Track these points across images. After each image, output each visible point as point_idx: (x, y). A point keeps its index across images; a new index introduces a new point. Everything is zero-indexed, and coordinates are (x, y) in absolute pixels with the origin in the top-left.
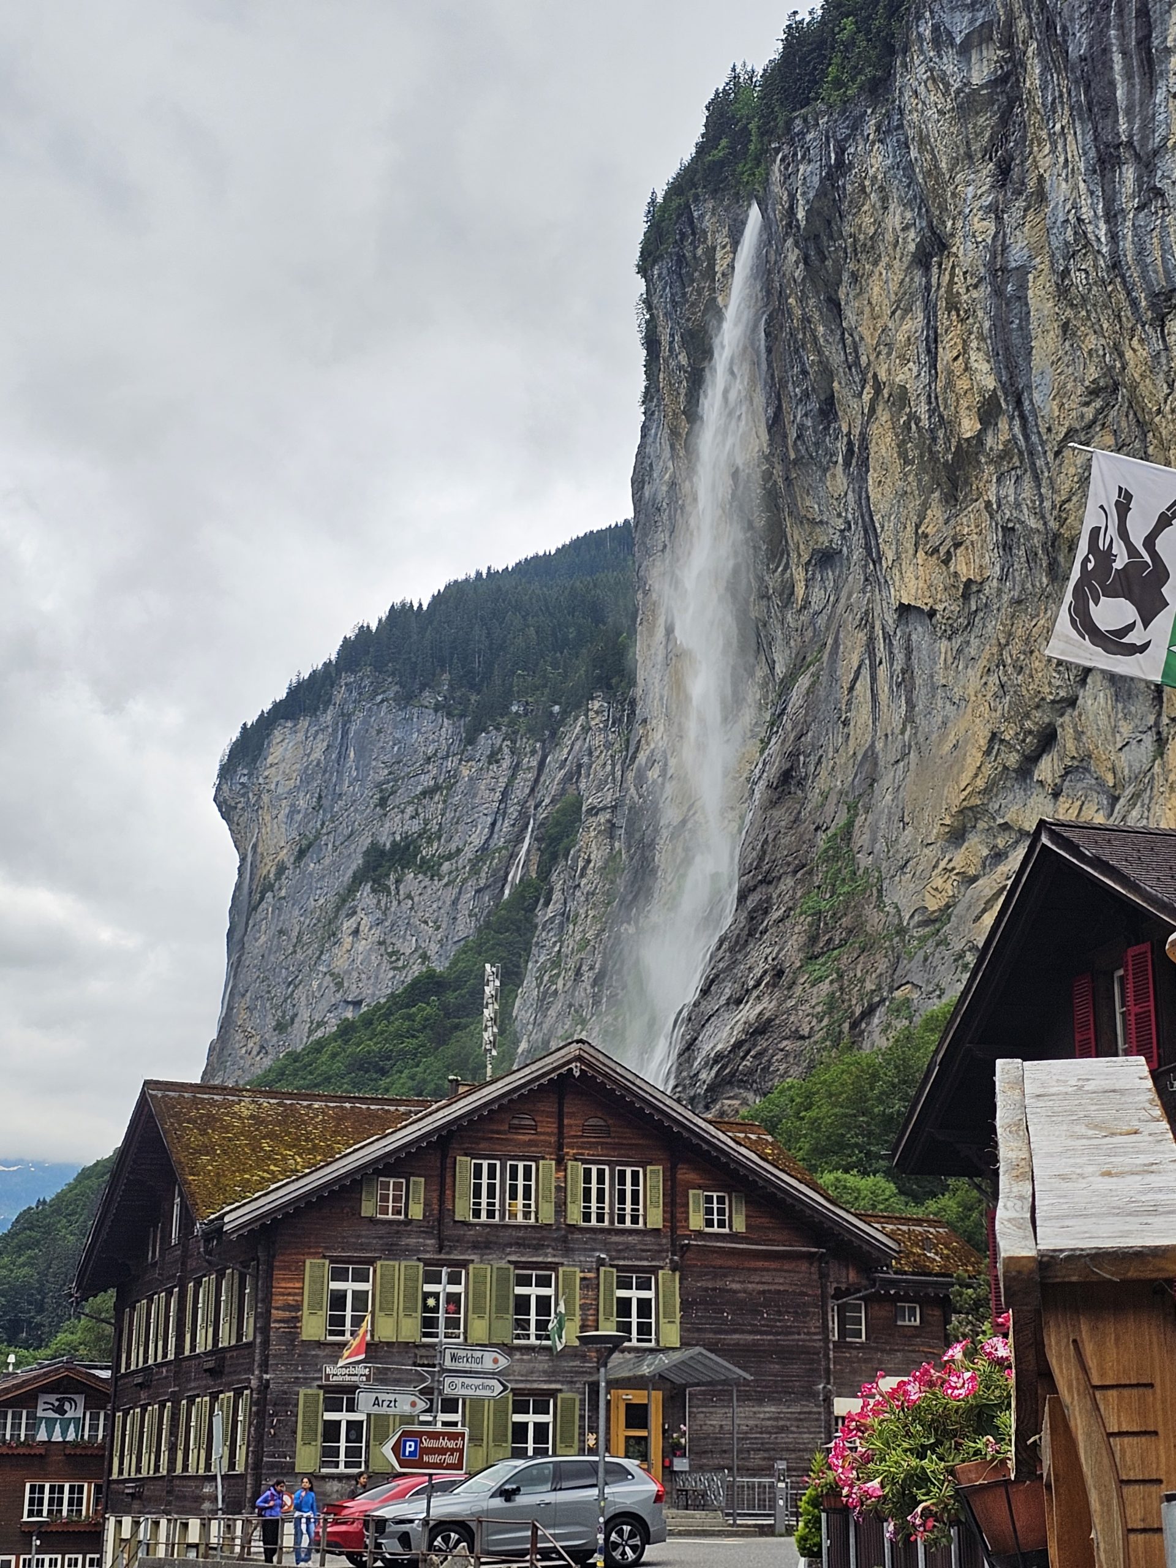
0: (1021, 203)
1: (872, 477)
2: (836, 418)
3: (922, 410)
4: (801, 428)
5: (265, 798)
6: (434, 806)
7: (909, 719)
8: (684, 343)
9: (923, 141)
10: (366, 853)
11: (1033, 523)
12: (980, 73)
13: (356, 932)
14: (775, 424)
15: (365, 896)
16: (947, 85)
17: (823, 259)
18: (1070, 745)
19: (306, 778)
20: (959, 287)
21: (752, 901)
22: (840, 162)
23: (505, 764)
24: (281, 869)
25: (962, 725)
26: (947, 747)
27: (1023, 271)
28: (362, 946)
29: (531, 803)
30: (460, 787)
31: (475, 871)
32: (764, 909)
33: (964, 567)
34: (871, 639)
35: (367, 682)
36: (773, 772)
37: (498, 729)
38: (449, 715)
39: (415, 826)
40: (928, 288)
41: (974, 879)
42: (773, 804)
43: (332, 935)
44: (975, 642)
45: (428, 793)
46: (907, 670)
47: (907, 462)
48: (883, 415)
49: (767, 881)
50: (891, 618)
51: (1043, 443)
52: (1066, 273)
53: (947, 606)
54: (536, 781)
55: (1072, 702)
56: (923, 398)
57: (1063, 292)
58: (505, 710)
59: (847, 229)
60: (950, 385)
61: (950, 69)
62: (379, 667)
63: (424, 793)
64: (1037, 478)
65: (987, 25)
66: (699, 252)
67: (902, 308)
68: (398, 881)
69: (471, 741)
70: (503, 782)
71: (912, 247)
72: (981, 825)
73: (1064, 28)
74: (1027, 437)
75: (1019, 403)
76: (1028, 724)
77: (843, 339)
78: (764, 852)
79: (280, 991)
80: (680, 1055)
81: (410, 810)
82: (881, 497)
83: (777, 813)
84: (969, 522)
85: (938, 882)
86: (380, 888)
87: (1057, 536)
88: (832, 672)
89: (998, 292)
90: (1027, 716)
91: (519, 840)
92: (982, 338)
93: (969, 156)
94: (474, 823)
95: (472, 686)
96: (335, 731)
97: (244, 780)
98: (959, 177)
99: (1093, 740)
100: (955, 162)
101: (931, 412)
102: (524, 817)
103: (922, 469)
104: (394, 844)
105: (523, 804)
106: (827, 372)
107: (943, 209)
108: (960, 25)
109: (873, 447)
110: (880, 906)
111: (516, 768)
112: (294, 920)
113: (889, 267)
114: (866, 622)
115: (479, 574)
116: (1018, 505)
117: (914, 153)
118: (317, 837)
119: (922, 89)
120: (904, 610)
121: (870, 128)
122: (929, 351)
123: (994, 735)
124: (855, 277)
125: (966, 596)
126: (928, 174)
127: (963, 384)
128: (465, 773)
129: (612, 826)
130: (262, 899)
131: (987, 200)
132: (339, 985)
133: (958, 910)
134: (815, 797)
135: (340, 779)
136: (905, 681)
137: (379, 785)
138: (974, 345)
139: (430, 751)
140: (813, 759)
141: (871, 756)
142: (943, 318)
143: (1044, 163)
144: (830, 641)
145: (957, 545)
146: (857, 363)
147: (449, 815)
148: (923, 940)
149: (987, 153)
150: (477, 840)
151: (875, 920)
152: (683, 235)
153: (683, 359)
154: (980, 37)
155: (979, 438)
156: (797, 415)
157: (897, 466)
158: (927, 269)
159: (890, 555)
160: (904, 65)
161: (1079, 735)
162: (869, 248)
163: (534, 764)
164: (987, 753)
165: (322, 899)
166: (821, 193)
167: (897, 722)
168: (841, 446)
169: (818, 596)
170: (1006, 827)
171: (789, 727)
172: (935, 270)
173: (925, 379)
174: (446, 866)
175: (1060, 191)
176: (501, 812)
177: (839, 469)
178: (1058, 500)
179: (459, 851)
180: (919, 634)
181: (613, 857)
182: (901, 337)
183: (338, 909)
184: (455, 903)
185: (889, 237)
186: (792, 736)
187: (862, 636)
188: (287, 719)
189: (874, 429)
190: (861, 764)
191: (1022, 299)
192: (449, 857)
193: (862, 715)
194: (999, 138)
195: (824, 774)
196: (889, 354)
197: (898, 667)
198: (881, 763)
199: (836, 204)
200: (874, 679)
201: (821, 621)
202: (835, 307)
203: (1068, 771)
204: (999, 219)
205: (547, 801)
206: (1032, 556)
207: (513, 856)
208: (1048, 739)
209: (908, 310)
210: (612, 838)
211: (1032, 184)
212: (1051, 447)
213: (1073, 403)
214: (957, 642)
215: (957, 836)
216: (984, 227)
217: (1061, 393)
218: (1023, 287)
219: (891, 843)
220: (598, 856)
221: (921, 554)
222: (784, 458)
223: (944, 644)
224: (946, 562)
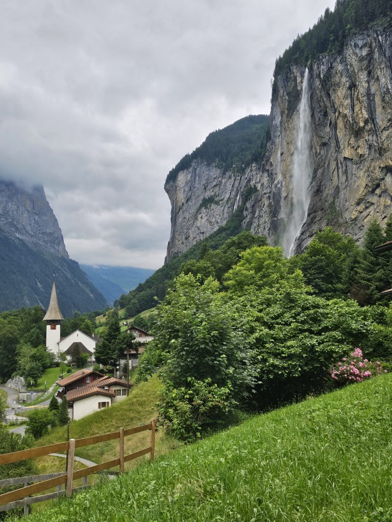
0: (373, 81)
1: (338, 131)
2: (327, 116)
3: (350, 119)
4: (319, 118)
5: (178, 188)
6: (217, 189)
7: (347, 180)
8: (287, 94)
9: (351, 65)
10: (203, 200)
11: (376, 144)
12: (364, 52)
13: (202, 217)
14: (313, 116)
15: (203, 210)
16: (357, 55)
17: (326, 85)
18: (383, 187)
19: (187, 183)
20: (360, 96)
21: (312, 216)
22: (331, 67)
23: (233, 179)
24: (183, 204)
25: (359, 182)
26: (356, 186)
27: (374, 95)
28: (203, 221)
29: (239, 188)
30: (223, 184)
31: (227, 203)
32: (315, 217)
33: (360, 151)
34: (337, 163)
35: (199, 161)
36: (315, 189)
37: (230, 171)
38: (219, 168)
39: (213, 194)
40: (351, 94)
41: (362, 212)
42: (315, 196)
43: (196, 218)
44: (362, 166)
45: (215, 186)
46: (346, 170)
47: (346, 128)
48: (340, 119)
49: (315, 212)
50: (342, 160)
51: (378, 129)
52: (384, 97)
53: (356, 158)
54: (240, 182)
55: (383, 179)
56: (351, 117)
57: (383, 100)
58: (232, 167)
59: (333, 80)
60: (357, 115)
61: (358, 52)
62: (202, 158)
63: (214, 186)
64: (377, 136)
65: (366, 43)
66: (292, 76)
67: (345, 98)
68: (210, 206)
69: (224, 174)
70: (232, 183)
71: (348, 86)
72: (363, 202)
73: (385, 49)
74: (375, 128)
75: (373, 121)
76: (374, 183)
77: (330, 101)
78: (314, 206)
79: (185, 231)
80: (297, 247)
81: (211, 190)
82: (340, 134)
83: (316, 198)
84: (361, 142)
85: (354, 213)
86: (206, 208)
87: (381, 148)
88: (328, 169)
89: (369, 98)
90: (374, 181)
91: (237, 196)
92: (365, 107)
93: (362, 69)
94: (226, 193)
95: (223, 161)
96: (193, 173)
97: (172, 184)
98: (360, 74)
99: (388, 186)
100: (358, 71)
101: (353, 120)
102: (238, 191)
103: (350, 131)
104: (209, 198)
105: (237, 188)
106: (326, 107)
107: (355, 79)
108: (360, 43)
109: (338, 125)
110: (342, 218)
111: (235, 180)
112: (187, 215)
113: (342, 89)
114: (336, 159)
115: (216, 131)
116: (373, 141)
117: (349, 67)
118: (191, 197)
119: (351, 55)
120: (345, 158)
121: (338, 60)
122: (352, 107)
123: (367, 185)
124: (334, 90)
125: (360, 157)
126: (352, 72)
127: (360, 116)
128: (223, 181)
129: (269, 197)
130: (179, 211)
131: (366, 79)
132: (199, 229)
133: (359, 218)
134: (325, 195)
135: (195, 184)
136: (346, 172)
137: (204, 185)
138: (363, 108)
139: (215, 176)
140: (324, 187)
141: (338, 187)
142: (356, 102)
143: (379, 73)
144: (327, 163)
145: (359, 147)
146: (334, 106)
147: (221, 191)
148: (351, 224)
149: (366, 69)
150: (227, 196)
151: (341, 221)
152: (288, 72)
153: (287, 98)
154: (365, 45)
155: (364, 127)
156: (318, 115)
157: (344, 129)
158: (351, 90)
159: (342, 147)
160: (346, 48)
161: (385, 185)
162: (338, 85)
163: (239, 178)
164: (365, 188)
165: (193, 210)
166: (327, 73)
167: (344, 180)
168: (329, 122)
169: (322, 152)
170: (368, 202)
171: (318, 180)
172: (353, 91)
173: (351, 113)
174: (221, 202)
175: (383, 80)
176: (232, 190)
177: (328, 127)
178: (382, 141)
179: (223, 199)
180: (349, 163)
181: (270, 203)
182: (345, 104)
183: (197, 213)
184: (223, 210)
185: (342, 83)
186: (319, 182)
187: (335, 163)
188: (181, 170)
189: (338, 121)
190: (336, 189)
191: (374, 100)
192: (221, 200)
193: (335, 179)
194: (368, 66)
195: (327, 190)
196: (342, 107)
197: (344, 169)
198: (340, 189)
199: (330, 75)
200: (338, 171)
201: (323, 157)
202: (329, 96)
203: (382, 192)
204: (369, 83)
205: (243, 187)
206: (375, 150)
207: (236, 199)
208: (378, 186)
209: (347, 98)
210: (269, 199)
211: (376, 77)
212: (380, 130)
213: (385, 122)
214: (358, 166)
215: (358, 204)
216: (366, 85)
217: (383, 120)
218: (374, 98)
219: (344, 205)
220: (267, 203)
221: (349, 148)
222: (315, 123)
223: (355, 166)
224: (356, 150)
